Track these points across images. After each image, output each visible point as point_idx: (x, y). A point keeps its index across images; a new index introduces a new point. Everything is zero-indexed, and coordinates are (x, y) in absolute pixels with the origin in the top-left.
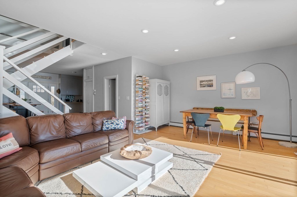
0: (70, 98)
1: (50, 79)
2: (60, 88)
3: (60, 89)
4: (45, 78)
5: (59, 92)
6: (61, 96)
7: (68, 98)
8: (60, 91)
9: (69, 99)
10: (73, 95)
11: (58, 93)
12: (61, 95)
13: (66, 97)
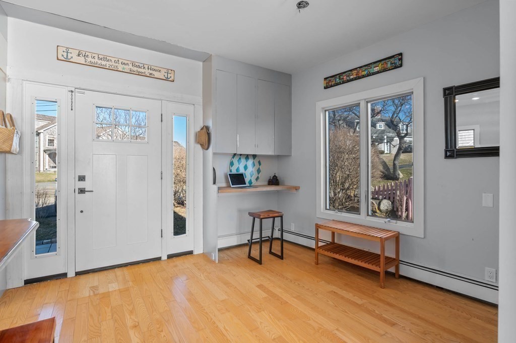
0: (246, 168)
1: (167, 79)
2: (210, 124)
3: (207, 128)
4: (147, 72)
5: (204, 138)
6: (214, 158)
7: (238, 169)
8: (209, 135)
9: (242, 171)
10: (254, 156)
11: (202, 145)
12: (214, 154)
13: (232, 164)
